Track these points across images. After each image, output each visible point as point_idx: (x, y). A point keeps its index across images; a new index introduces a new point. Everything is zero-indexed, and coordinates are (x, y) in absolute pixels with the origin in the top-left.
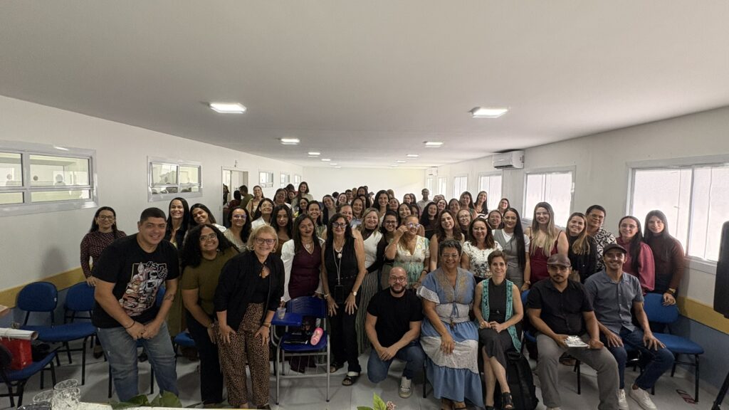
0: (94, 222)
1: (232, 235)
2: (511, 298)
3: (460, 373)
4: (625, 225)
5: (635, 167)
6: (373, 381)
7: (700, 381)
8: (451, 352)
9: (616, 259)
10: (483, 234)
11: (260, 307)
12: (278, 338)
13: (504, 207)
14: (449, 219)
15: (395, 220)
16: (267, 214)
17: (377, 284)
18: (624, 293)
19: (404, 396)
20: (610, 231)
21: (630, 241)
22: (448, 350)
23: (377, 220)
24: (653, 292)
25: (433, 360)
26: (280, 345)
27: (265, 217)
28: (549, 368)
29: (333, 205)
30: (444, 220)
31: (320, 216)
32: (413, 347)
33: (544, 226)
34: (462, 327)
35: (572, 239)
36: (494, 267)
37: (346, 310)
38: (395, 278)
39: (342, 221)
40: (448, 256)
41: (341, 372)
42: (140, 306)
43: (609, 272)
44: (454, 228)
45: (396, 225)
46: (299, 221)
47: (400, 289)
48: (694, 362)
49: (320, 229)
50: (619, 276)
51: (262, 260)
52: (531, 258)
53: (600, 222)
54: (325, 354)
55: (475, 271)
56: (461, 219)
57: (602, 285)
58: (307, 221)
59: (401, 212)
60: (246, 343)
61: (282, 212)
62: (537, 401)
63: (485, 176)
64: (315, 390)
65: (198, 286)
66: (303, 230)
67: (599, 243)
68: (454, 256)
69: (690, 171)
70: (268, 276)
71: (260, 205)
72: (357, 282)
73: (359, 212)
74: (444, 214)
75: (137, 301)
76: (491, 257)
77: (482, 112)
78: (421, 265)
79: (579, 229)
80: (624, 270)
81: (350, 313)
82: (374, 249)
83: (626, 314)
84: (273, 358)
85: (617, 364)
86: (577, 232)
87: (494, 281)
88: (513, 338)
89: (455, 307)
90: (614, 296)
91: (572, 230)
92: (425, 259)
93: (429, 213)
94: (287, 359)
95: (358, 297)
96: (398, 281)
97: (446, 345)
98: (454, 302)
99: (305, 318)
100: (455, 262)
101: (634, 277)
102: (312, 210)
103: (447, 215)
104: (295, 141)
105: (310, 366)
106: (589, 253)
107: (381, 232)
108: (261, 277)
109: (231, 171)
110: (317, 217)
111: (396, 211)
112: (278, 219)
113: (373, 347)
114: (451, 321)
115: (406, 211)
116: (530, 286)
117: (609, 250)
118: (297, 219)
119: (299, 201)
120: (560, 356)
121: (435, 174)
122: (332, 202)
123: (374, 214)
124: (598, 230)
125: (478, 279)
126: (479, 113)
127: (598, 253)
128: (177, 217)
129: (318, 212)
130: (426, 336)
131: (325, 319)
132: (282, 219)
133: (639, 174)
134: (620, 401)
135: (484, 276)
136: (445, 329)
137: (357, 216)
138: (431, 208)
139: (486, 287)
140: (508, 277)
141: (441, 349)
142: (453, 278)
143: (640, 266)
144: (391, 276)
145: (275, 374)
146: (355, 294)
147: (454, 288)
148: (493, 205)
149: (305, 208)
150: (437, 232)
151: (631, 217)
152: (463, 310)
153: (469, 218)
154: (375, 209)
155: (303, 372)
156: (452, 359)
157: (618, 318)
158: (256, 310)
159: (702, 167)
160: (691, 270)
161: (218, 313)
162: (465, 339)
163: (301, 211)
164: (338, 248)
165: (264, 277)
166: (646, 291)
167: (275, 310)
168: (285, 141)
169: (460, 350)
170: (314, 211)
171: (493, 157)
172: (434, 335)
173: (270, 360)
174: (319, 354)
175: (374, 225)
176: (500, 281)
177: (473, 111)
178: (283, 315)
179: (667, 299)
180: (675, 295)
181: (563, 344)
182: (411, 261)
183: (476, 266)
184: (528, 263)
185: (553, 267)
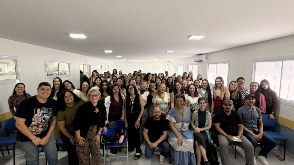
0: (14, 90)
2: (208, 118)
3: (186, 154)
4: (253, 86)
5: (256, 60)
6: (147, 158)
7: (286, 151)
8: (182, 145)
10: (194, 91)
11: (96, 127)
12: (104, 140)
14: (179, 85)
15: (154, 85)
16: (98, 84)
17: (147, 113)
18: (254, 115)
19: (161, 163)
21: (255, 92)
22: (180, 144)
23: (146, 86)
24: (265, 114)
25: (174, 148)
26: (105, 144)
28: (225, 150)
30: (177, 85)
31: (122, 85)
32: (165, 142)
33: (219, 87)
34: (186, 133)
35: (231, 92)
37: (135, 127)
38: (156, 112)
40: (179, 101)
41: (133, 153)
42: (39, 129)
43: (247, 106)
44: (181, 89)
45: (155, 87)
47: (158, 117)
48: (284, 143)
49: (122, 90)
50: (252, 108)
51: (95, 105)
52: (214, 101)
53: (243, 84)
54: (126, 146)
55: (190, 107)
56: (184, 84)
57: (245, 112)
58: (116, 87)
59: (157, 82)
61: (105, 83)
62: (219, 164)
63: (190, 65)
65: (65, 119)
66: (114, 91)
67: (243, 94)
68: (181, 101)
69: (281, 62)
72: (140, 115)
73: (139, 82)
75: (38, 127)
78: (167, 104)
79: (235, 88)
82: (146, 99)
83: (255, 124)
87: (201, 110)
89: (183, 124)
90: (250, 116)
91: (231, 88)
92: (169, 102)
93: (169, 81)
94: (108, 148)
96: (157, 114)
97: (180, 142)
98: (182, 122)
99: (116, 130)
100: (181, 104)
101: (258, 108)
102: (119, 82)
103: (178, 83)
104: (111, 51)
106: (239, 98)
107: (149, 91)
108: (95, 112)
109: (83, 65)
110: (121, 85)
111: (154, 81)
112: (103, 87)
113: (147, 143)
114: (181, 130)
116: (214, 113)
119: (113, 77)
121: (169, 64)
122: (127, 78)
123: (145, 83)
124: (242, 88)
125: (192, 111)
127: (243, 98)
129: (121, 83)
130: (170, 137)
132: (105, 87)
133: (257, 64)
136: (179, 134)
137: (138, 83)
138: (170, 79)
139: (197, 112)
141: (177, 143)
142: (181, 111)
143: (260, 103)
144: (154, 111)
145: (103, 155)
146: (139, 120)
147: (182, 115)
149: (116, 80)
150: (174, 91)
151: (255, 82)
152: (186, 125)
153: (187, 84)
154: (146, 81)
155: (116, 154)
156: (183, 148)
157: (252, 126)
158: (94, 128)
159: (286, 60)
160: (281, 104)
161: (76, 131)
162: (188, 139)
163: (114, 82)
164: (132, 99)
165: (96, 112)
167: (103, 127)
168: (106, 51)
169: (186, 143)
170: (120, 82)
171: (194, 57)
172: (174, 137)
174: (123, 146)
175: (145, 88)
176: (203, 110)
177: (189, 37)
178: (106, 131)
179: (271, 116)
180: (274, 115)
181: (231, 140)
182: (163, 104)
183: (191, 105)
184: (213, 103)
185: (226, 105)
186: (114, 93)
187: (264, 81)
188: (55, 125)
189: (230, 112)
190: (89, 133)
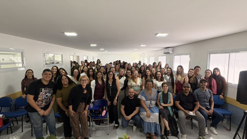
0: (26, 75)
1: (74, 78)
2: (170, 98)
3: (153, 124)
4: (207, 73)
5: (210, 53)
6: (123, 127)
7: (231, 124)
8: (150, 117)
9: (204, 84)
10: (160, 76)
11: (84, 104)
12: (91, 114)
13: (167, 67)
14: (148, 72)
15: (130, 72)
16: (86, 71)
17: (124, 94)
18: (207, 95)
19: (134, 132)
20: (202, 74)
21: (209, 78)
22: (149, 116)
23: (124, 72)
24: (216, 95)
25: (144, 120)
26: (91, 116)
27: (85, 72)
28: (182, 121)
29: (109, 67)
30: (147, 72)
31: (104, 71)
32: (137, 116)
33: (180, 74)
34: (153, 109)
35: (190, 78)
36: (164, 88)
37: (114, 104)
38: (131, 92)
39: (111, 73)
40: (149, 85)
41: (112, 125)
42: (44, 104)
43: (202, 88)
44: (150, 75)
45: (130, 74)
46: (97, 73)
47: (132, 96)
48: (230, 118)
49: (104, 76)
50: (205, 90)
51: (84, 87)
52: (176, 84)
53: (199, 72)
54: (107, 119)
55: (157, 89)
56: (152, 71)
57: (200, 93)
58: (100, 73)
59: (132, 70)
60: (79, 116)
61: (91, 70)
62: (178, 132)
63: (160, 56)
64: (103, 131)
65: (62, 96)
66: (98, 76)
67: (199, 79)
68: (151, 84)
69: (228, 54)
70: (86, 93)
71: (83, 68)
72: (117, 94)
73: (118, 69)
74: (147, 70)
75: (42, 102)
76: (163, 84)
77: (159, 35)
78: (139, 87)
79: (192, 74)
80: (207, 87)
81: (115, 105)
82: (123, 82)
83: (207, 102)
84: (89, 121)
85: (205, 119)
86: (191, 75)
87: (164, 92)
88: (170, 111)
89: (151, 102)
90: (203, 96)
91: (190, 75)
92: (141, 85)
93: (141, 69)
94: (94, 121)
95: (117, 100)
96: (131, 94)
97: (148, 115)
98: (151, 100)
99: (100, 106)
100: (151, 87)
101: (210, 90)
102: (102, 69)
103: (148, 70)
104: (95, 45)
105: (102, 123)
106: (195, 82)
107: (126, 77)
108: (84, 93)
109: (73, 56)
110: (103, 72)
111: (130, 69)
112: (89, 73)
113: (123, 116)
114: (150, 106)
115: (134, 69)
116: (176, 94)
117: (202, 81)
118: (96, 72)
119: (97, 66)
120: (186, 117)
121: (143, 56)
122: (108, 66)
123: (123, 70)
124: (198, 74)
125: (158, 92)
126: (158, 35)
127: (198, 82)
128: (55, 73)
129: (104, 70)
130: (141, 112)
131: (107, 107)
132: (91, 73)
133: (211, 55)
134: (206, 131)
135: (161, 91)
136: (147, 109)
137: (117, 71)
138: (142, 68)
139: (161, 94)
140: (168, 91)
141: (146, 116)
142: (150, 92)
143: (212, 86)
144: (129, 92)
145: (90, 126)
146: (116, 98)
147: (150, 95)
148: (163, 66)
149: (99, 68)
150: (145, 76)
151: (209, 70)
152: (154, 102)
153: (155, 71)
154: (123, 69)
155: (99, 125)
156: (150, 119)
157: (205, 104)
158: (83, 105)
159: (232, 53)
160: (228, 87)
161: (69, 106)
162: (154, 113)
163: (98, 70)
164: (110, 82)
165: (85, 93)
166: (214, 94)
167: (89, 104)
168: (92, 45)
169: (153, 116)
170: (102, 70)
171: (163, 50)
172: (144, 111)
173: (88, 121)
174: (105, 119)
175: (123, 74)
176: (166, 92)
177: (156, 34)
178: (92, 106)
179: (221, 97)
180: (223, 96)
181: (187, 114)
182: (136, 86)
183: (158, 87)
184: (175, 86)
185: (185, 87)
186: (98, 78)
187: (216, 69)
188: (54, 101)
189: (188, 93)
190: (79, 108)
